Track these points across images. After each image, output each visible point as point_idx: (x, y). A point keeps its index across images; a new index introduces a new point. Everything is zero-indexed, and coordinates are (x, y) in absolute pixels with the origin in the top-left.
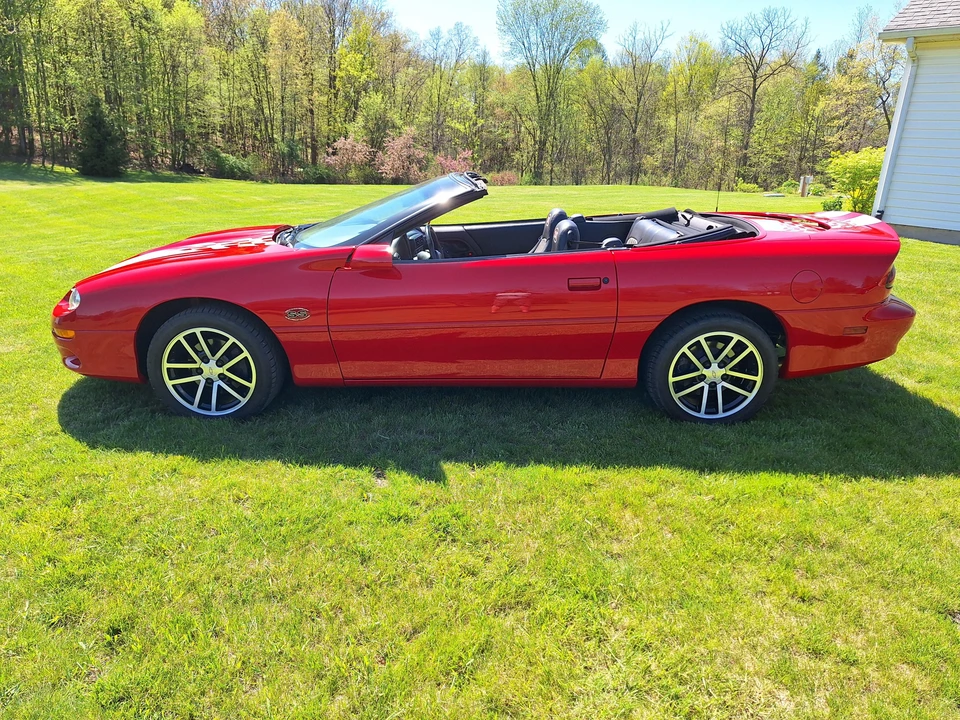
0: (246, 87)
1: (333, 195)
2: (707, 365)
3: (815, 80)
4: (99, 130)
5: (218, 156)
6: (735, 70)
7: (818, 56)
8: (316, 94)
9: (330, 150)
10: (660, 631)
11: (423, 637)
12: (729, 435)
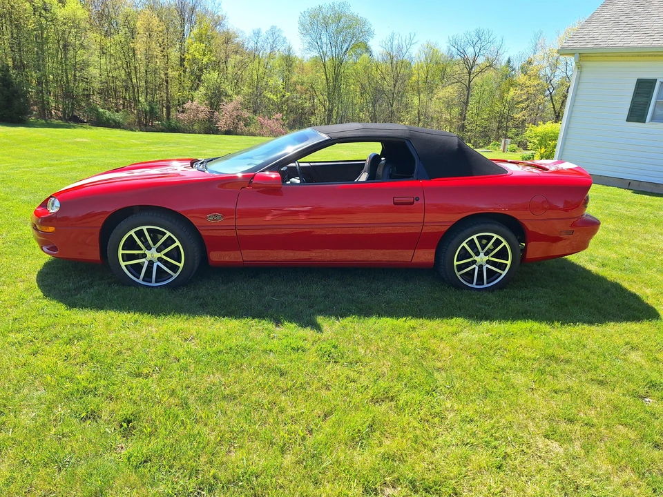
0: (119, 62)
1: (189, 141)
2: (477, 254)
3: (507, 78)
4: (9, 88)
5: (97, 111)
6: (457, 68)
7: (509, 61)
8: (170, 70)
9: (181, 109)
10: (476, 411)
11: (333, 418)
12: (492, 298)
